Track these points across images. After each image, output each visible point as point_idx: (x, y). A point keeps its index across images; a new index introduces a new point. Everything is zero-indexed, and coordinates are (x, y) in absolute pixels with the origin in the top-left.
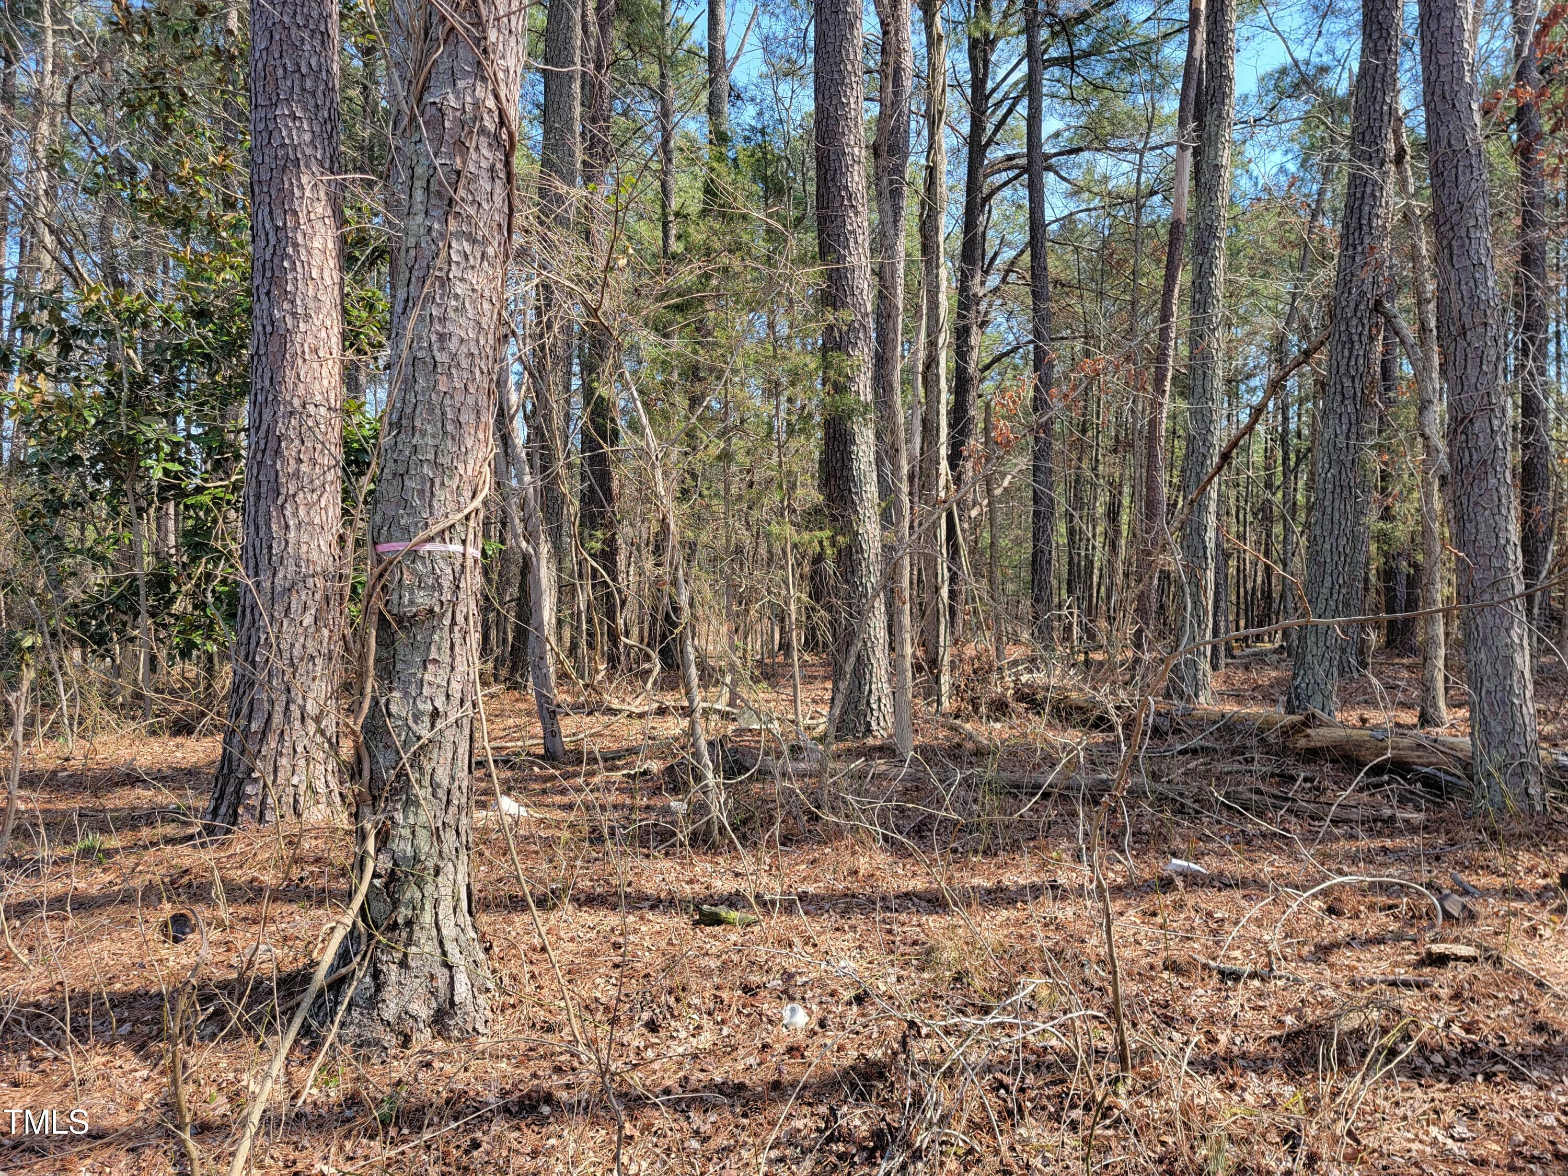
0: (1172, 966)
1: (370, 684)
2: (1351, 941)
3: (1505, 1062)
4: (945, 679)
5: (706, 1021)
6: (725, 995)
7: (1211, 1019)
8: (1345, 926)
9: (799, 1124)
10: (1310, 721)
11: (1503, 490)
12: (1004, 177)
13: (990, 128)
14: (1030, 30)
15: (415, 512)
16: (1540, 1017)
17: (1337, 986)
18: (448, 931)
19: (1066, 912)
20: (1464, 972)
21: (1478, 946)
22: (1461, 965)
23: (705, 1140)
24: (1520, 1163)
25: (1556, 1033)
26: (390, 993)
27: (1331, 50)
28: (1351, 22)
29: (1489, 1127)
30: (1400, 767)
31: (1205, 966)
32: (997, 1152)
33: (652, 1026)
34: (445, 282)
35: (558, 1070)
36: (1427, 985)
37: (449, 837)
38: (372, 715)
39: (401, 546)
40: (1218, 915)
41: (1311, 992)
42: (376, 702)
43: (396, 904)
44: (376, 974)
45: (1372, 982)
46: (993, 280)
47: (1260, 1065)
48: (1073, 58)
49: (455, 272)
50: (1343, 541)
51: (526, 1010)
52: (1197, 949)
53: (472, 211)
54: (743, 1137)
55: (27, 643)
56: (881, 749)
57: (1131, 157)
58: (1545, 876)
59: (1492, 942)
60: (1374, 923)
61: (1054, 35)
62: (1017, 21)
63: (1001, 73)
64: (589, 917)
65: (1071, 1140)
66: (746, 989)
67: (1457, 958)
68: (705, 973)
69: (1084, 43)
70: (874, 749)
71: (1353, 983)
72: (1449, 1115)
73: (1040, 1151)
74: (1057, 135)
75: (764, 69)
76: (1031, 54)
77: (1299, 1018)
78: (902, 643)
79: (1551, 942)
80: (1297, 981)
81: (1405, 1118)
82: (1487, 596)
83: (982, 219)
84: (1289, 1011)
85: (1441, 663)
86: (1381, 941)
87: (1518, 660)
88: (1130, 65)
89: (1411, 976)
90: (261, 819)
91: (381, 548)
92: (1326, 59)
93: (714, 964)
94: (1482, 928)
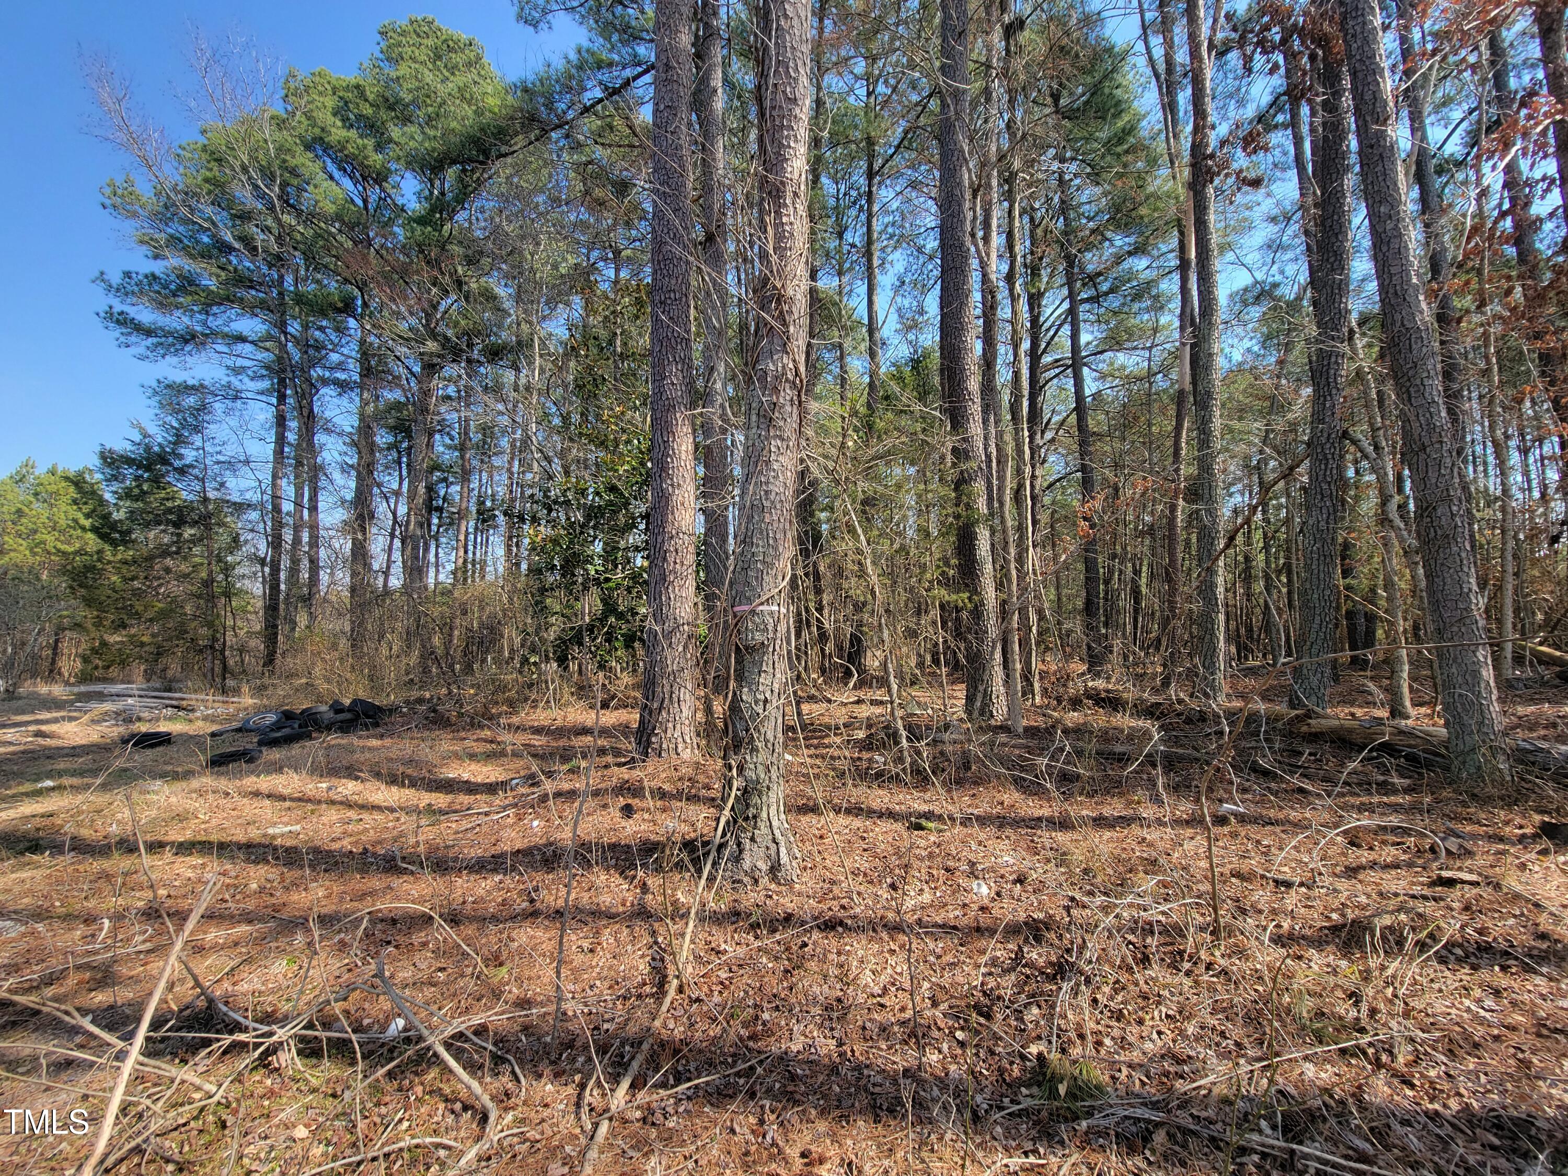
0: (1237, 875)
1: (732, 684)
2: (1373, 865)
3: (1516, 958)
4: (1037, 686)
5: (925, 887)
6: (935, 872)
7: (1274, 911)
8: (1365, 856)
9: (998, 954)
10: (1309, 715)
11: (1464, 555)
12: (1052, 373)
13: (1043, 345)
14: (1070, 283)
15: (754, 589)
16: (1541, 928)
17: (1369, 896)
18: (775, 823)
19: (1152, 835)
20: (1470, 893)
21: (1480, 874)
22: (1467, 887)
23: (939, 957)
24: (1545, 1032)
25: (1557, 941)
26: (746, 855)
27: (1282, 272)
28: (1298, 251)
29: (1514, 1003)
30: (1388, 748)
31: (1263, 877)
32: (1137, 985)
33: (893, 887)
34: (768, 462)
35: (843, 907)
36: (1442, 899)
37: (774, 770)
38: (732, 701)
39: (746, 608)
40: (1265, 843)
41: (1348, 898)
42: (735, 694)
43: (748, 806)
44: (739, 844)
45: (1396, 895)
46: (1049, 435)
47: (1319, 943)
48: (1098, 296)
49: (773, 457)
50: (1327, 592)
51: (819, 871)
52: (1254, 863)
53: (781, 423)
54: (962, 958)
55: (532, 660)
56: (1001, 727)
57: (1142, 353)
58: (1521, 827)
59: (1490, 872)
60: (1389, 854)
61: (1084, 285)
62: (1060, 280)
63: (1049, 311)
64: (843, 820)
65: (1187, 982)
66: (947, 870)
67: (1463, 882)
68: (921, 859)
69: (1105, 287)
70: (996, 727)
71: (1381, 894)
72: (1477, 993)
73: (1165, 986)
74: (1088, 343)
75: (899, 326)
76: (1071, 296)
77: (1343, 915)
78: (1014, 661)
79: (1540, 875)
80: (1335, 890)
81: (1440, 991)
82: (1455, 629)
83: (1040, 399)
84: (1333, 910)
85: (1405, 675)
86: (1397, 867)
87: (1484, 673)
88: (1137, 297)
89: (1426, 892)
90: (660, 755)
91: (736, 609)
92: (1278, 278)
93: (924, 853)
94: (1480, 861)
